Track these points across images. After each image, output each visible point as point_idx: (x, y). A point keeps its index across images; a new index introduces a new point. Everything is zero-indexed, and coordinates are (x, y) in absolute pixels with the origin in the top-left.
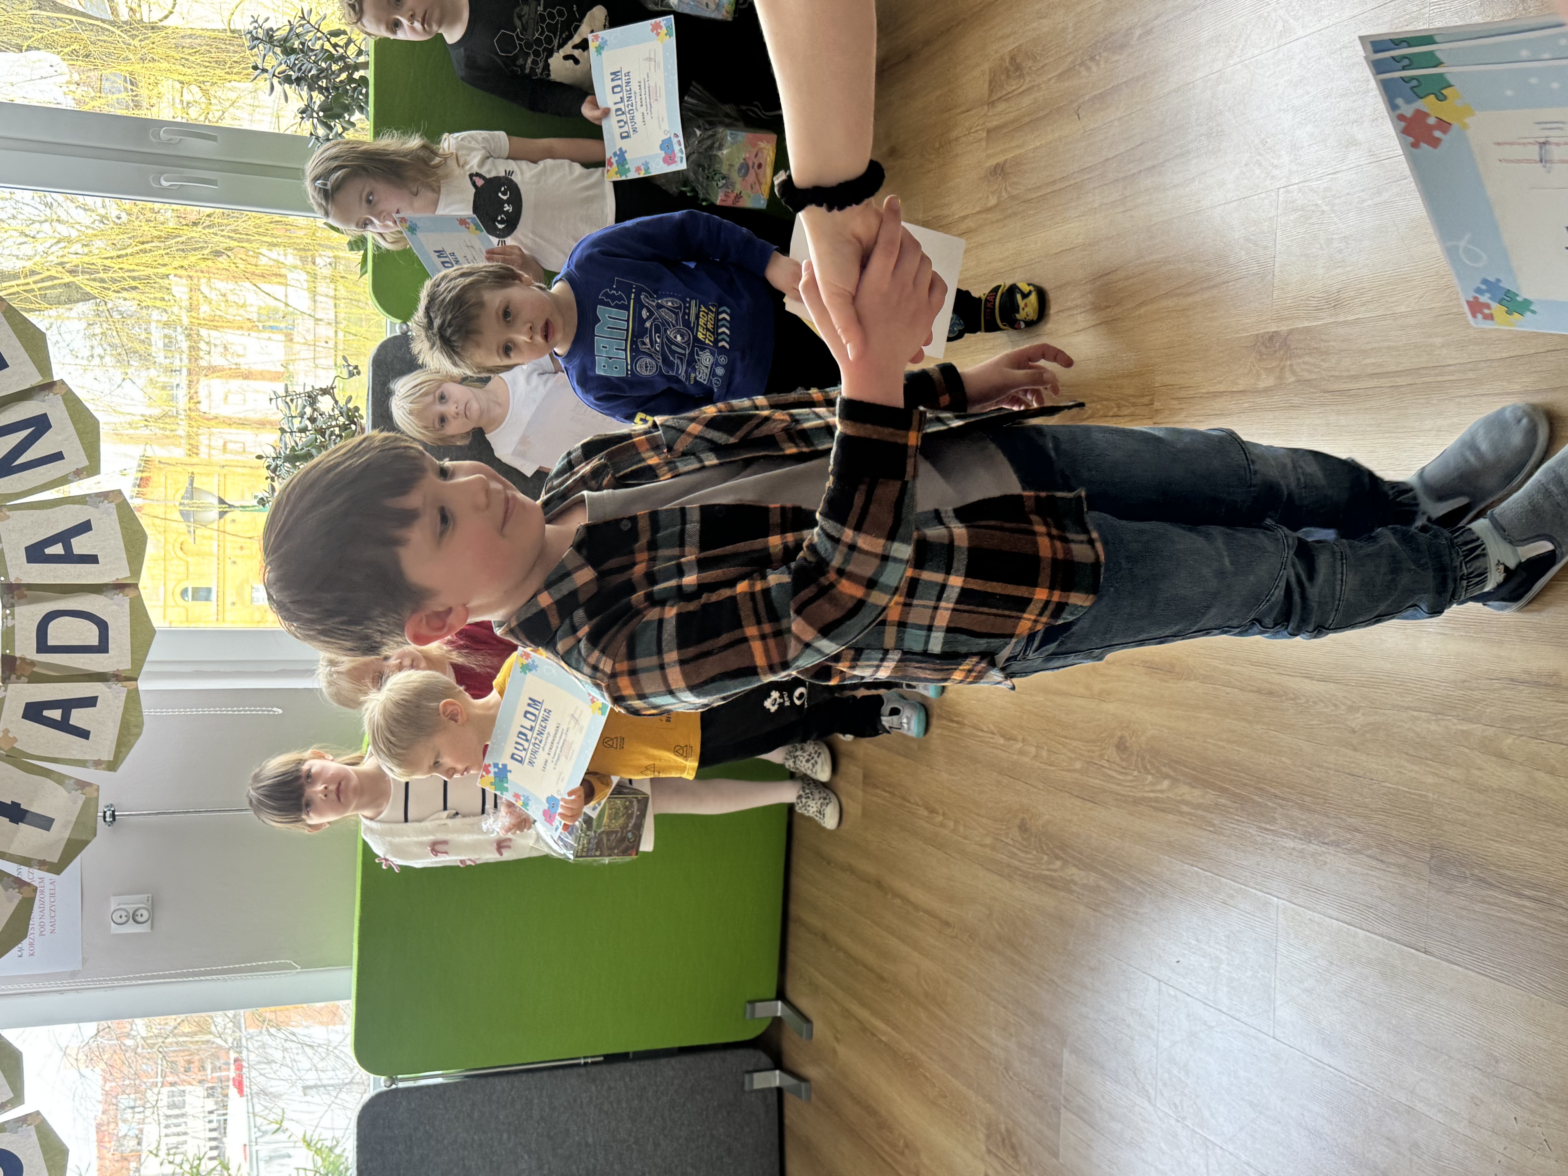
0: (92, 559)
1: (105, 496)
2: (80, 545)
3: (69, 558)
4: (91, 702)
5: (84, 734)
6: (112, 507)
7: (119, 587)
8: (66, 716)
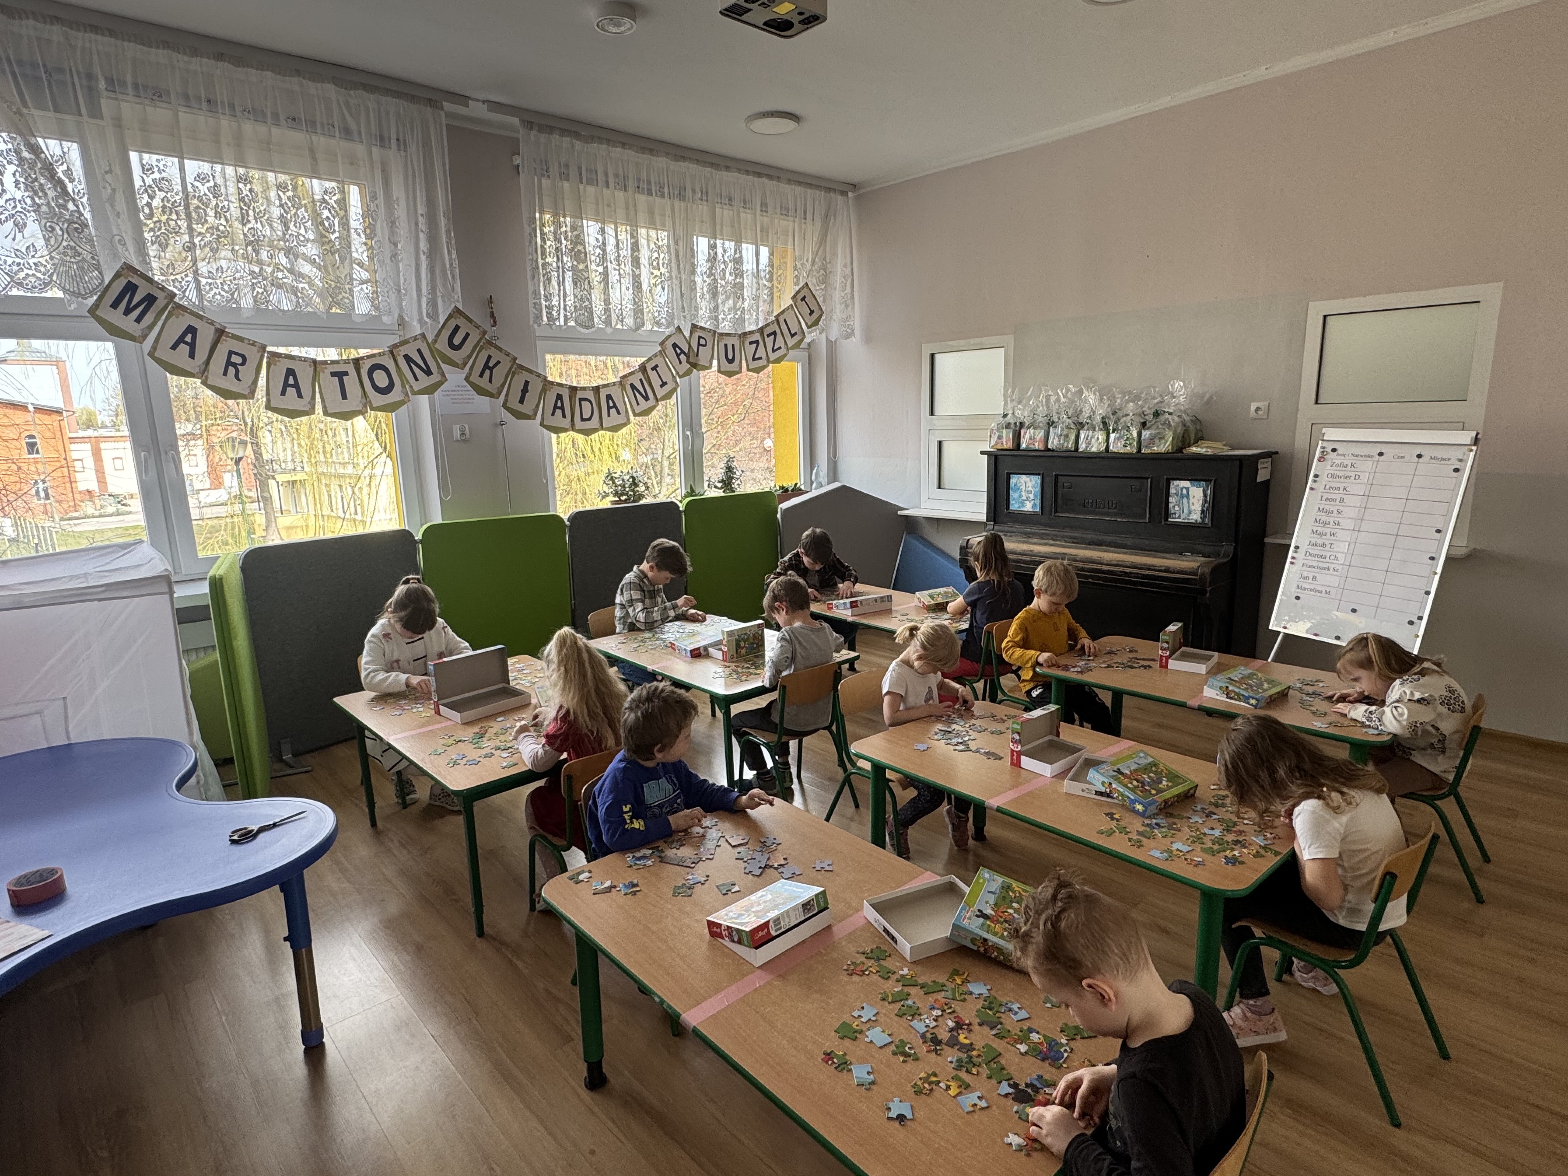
0: (609, 416)
1: (628, 419)
2: (613, 411)
3: (609, 408)
4: (564, 416)
5: (553, 414)
6: (625, 421)
7: (602, 425)
8: (559, 408)
